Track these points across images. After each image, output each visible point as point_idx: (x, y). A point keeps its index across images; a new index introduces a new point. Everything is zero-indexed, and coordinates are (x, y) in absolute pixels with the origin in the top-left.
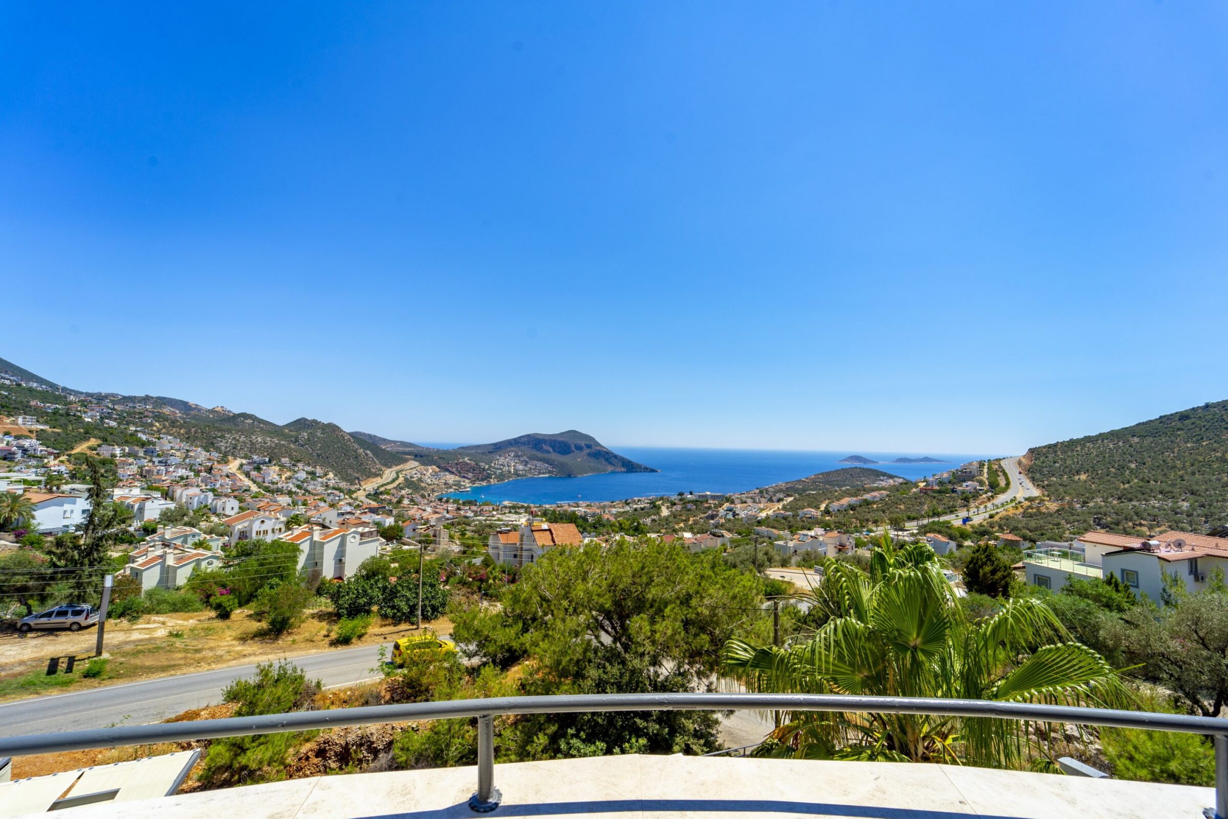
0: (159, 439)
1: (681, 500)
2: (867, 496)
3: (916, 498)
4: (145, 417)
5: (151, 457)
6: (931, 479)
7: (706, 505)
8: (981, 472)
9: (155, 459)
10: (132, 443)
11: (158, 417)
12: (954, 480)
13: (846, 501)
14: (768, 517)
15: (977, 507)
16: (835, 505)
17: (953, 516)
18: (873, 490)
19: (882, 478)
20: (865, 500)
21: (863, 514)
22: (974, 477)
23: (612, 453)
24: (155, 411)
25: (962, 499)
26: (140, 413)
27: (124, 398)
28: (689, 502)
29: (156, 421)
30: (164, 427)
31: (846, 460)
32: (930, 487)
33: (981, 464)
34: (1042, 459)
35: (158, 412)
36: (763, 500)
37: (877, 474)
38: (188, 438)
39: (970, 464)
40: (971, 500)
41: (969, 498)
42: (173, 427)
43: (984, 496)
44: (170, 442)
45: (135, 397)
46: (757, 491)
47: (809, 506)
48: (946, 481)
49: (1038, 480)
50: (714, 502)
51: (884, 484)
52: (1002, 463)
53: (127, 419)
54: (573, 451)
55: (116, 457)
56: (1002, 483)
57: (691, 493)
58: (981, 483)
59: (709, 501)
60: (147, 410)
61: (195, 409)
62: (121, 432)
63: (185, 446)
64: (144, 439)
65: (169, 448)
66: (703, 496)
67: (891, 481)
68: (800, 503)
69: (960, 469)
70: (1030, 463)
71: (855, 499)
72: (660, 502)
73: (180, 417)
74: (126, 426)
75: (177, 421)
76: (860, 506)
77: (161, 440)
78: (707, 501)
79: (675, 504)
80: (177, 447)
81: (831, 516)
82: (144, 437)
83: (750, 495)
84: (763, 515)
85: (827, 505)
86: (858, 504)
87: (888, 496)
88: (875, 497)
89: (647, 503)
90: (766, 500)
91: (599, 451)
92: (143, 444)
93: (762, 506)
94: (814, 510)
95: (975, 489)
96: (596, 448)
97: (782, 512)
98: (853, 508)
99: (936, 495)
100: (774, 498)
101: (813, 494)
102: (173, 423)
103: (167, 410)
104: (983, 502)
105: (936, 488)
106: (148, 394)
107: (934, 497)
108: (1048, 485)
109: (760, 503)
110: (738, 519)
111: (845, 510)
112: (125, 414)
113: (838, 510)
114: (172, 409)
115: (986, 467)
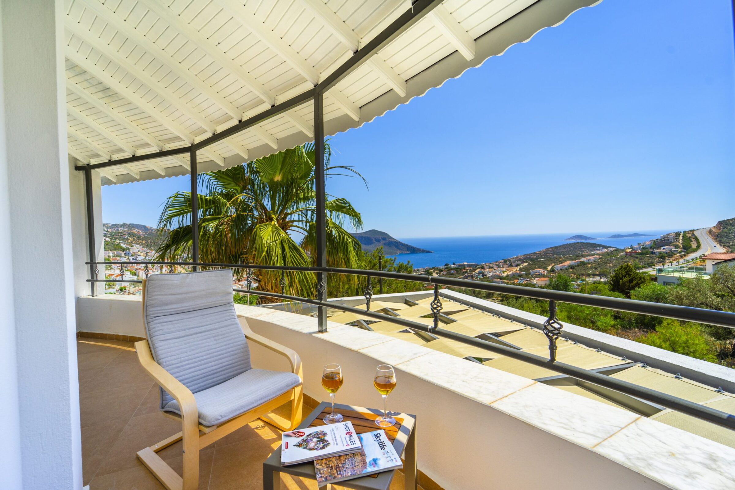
0: (132, 246)
1: (446, 268)
2: (583, 260)
3: (622, 259)
4: (124, 235)
5: (128, 256)
6: (636, 246)
7: (464, 271)
8: (677, 239)
9: (130, 258)
10: (118, 249)
11: (131, 235)
12: (655, 246)
13: (567, 263)
14: (508, 276)
15: (671, 262)
16: (559, 266)
17: (651, 269)
18: (589, 255)
19: (598, 248)
20: (582, 262)
21: (580, 270)
22: (671, 243)
23: (400, 242)
24: (129, 231)
25: (659, 258)
26: (121, 233)
27: (113, 225)
28: (452, 269)
29: (130, 237)
30: (134, 240)
31: (571, 238)
32: (634, 251)
33: (678, 234)
34: (729, 228)
35: (131, 232)
36: (505, 266)
37: (595, 246)
38: (147, 246)
39: (669, 235)
40: (667, 258)
41: (665, 257)
42: (139, 240)
43: (678, 255)
44: (138, 248)
45: (118, 224)
46: (502, 261)
47: (539, 268)
48: (649, 247)
49: (724, 242)
50: (470, 268)
51: (599, 252)
52: (695, 233)
53: (114, 236)
54: (374, 243)
55: (110, 257)
56: (694, 245)
57: (454, 264)
58: (677, 247)
59: (466, 268)
60: (125, 231)
61: (150, 229)
62: (112, 244)
63: (146, 250)
64: (124, 247)
65: (137, 251)
66: (462, 265)
67: (606, 250)
68: (532, 266)
69: (660, 238)
70: (718, 231)
71: (574, 261)
72: (432, 271)
73: (142, 234)
74: (115, 240)
75: (141, 236)
76: (578, 266)
77: (133, 247)
78: (464, 268)
79: (442, 271)
80: (141, 251)
81: (555, 273)
82: (124, 246)
83: (496, 264)
84: (505, 275)
85: (553, 267)
86: (577, 264)
87: (600, 258)
88: (590, 259)
89: (423, 271)
90: (507, 266)
91: (391, 241)
92: (123, 250)
93: (504, 269)
94: (542, 270)
95: (671, 250)
96: (389, 240)
97: (518, 272)
98: (572, 267)
99: (638, 256)
100: (513, 264)
101: (542, 260)
102: (139, 237)
103: (135, 231)
104: (677, 259)
105: (639, 251)
106: (124, 222)
107: (637, 258)
108: (732, 245)
109: (503, 267)
110: (486, 278)
111: (566, 269)
112: (113, 234)
113: (561, 269)
114: (138, 230)
115: (681, 236)
